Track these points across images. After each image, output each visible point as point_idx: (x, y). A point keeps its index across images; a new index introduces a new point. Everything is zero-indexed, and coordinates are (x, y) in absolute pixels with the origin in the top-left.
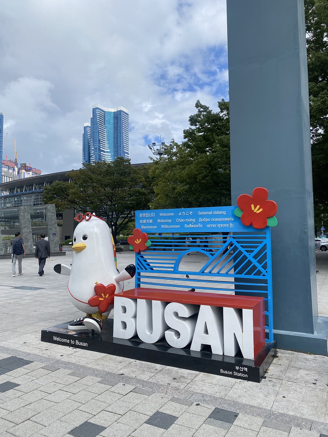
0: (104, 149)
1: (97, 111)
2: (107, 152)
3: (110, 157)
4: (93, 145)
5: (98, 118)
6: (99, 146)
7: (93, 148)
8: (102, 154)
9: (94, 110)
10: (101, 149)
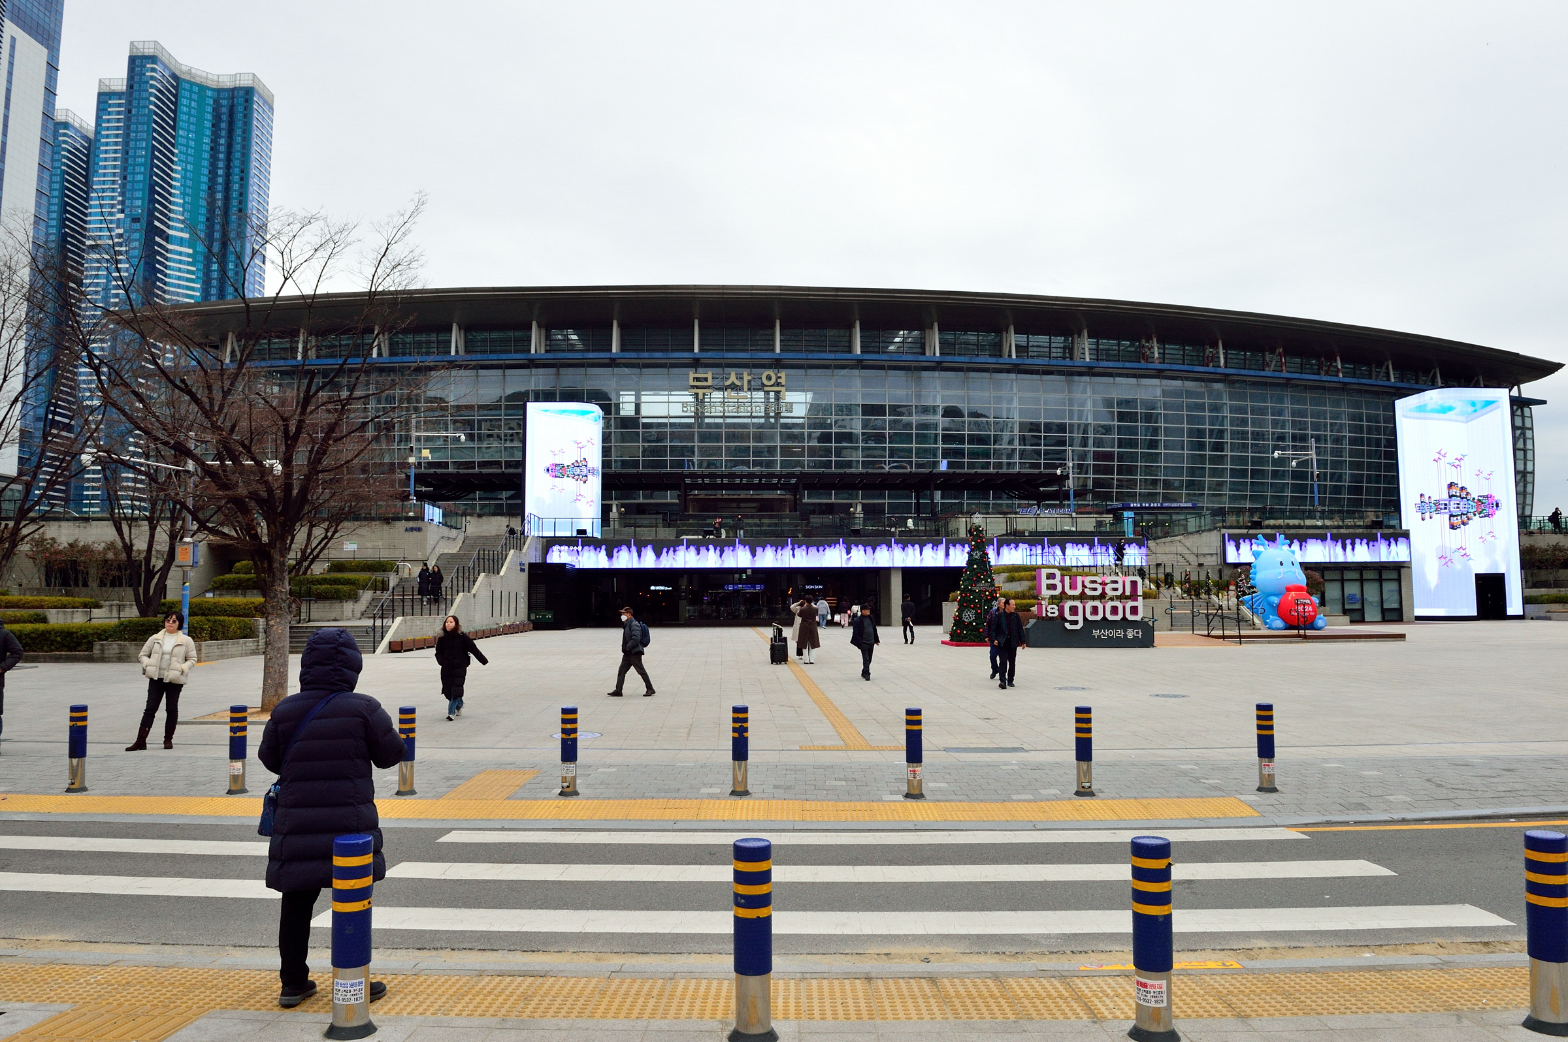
0: (168, 227)
1: (153, 70)
2: (181, 242)
3: (189, 264)
4: (122, 203)
5: (152, 99)
6: (149, 210)
7: (122, 216)
8: (160, 246)
9: (138, 63)
10: (156, 223)
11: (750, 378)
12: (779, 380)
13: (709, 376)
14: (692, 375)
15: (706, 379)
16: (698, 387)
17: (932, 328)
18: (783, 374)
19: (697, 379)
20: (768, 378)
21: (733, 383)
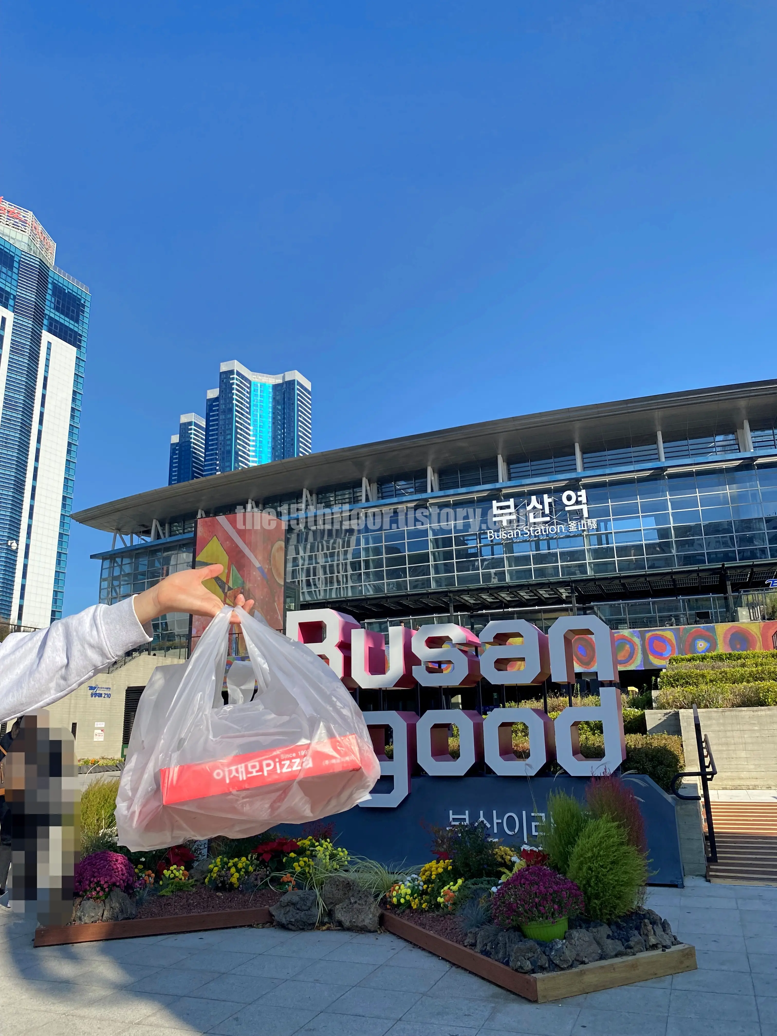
9: (225, 376)
11: (550, 500)
12: (579, 499)
13: (511, 502)
14: (495, 504)
15: (508, 507)
16: (502, 515)
17: (742, 428)
18: (583, 493)
19: (501, 508)
20: (569, 498)
21: (534, 508)
